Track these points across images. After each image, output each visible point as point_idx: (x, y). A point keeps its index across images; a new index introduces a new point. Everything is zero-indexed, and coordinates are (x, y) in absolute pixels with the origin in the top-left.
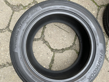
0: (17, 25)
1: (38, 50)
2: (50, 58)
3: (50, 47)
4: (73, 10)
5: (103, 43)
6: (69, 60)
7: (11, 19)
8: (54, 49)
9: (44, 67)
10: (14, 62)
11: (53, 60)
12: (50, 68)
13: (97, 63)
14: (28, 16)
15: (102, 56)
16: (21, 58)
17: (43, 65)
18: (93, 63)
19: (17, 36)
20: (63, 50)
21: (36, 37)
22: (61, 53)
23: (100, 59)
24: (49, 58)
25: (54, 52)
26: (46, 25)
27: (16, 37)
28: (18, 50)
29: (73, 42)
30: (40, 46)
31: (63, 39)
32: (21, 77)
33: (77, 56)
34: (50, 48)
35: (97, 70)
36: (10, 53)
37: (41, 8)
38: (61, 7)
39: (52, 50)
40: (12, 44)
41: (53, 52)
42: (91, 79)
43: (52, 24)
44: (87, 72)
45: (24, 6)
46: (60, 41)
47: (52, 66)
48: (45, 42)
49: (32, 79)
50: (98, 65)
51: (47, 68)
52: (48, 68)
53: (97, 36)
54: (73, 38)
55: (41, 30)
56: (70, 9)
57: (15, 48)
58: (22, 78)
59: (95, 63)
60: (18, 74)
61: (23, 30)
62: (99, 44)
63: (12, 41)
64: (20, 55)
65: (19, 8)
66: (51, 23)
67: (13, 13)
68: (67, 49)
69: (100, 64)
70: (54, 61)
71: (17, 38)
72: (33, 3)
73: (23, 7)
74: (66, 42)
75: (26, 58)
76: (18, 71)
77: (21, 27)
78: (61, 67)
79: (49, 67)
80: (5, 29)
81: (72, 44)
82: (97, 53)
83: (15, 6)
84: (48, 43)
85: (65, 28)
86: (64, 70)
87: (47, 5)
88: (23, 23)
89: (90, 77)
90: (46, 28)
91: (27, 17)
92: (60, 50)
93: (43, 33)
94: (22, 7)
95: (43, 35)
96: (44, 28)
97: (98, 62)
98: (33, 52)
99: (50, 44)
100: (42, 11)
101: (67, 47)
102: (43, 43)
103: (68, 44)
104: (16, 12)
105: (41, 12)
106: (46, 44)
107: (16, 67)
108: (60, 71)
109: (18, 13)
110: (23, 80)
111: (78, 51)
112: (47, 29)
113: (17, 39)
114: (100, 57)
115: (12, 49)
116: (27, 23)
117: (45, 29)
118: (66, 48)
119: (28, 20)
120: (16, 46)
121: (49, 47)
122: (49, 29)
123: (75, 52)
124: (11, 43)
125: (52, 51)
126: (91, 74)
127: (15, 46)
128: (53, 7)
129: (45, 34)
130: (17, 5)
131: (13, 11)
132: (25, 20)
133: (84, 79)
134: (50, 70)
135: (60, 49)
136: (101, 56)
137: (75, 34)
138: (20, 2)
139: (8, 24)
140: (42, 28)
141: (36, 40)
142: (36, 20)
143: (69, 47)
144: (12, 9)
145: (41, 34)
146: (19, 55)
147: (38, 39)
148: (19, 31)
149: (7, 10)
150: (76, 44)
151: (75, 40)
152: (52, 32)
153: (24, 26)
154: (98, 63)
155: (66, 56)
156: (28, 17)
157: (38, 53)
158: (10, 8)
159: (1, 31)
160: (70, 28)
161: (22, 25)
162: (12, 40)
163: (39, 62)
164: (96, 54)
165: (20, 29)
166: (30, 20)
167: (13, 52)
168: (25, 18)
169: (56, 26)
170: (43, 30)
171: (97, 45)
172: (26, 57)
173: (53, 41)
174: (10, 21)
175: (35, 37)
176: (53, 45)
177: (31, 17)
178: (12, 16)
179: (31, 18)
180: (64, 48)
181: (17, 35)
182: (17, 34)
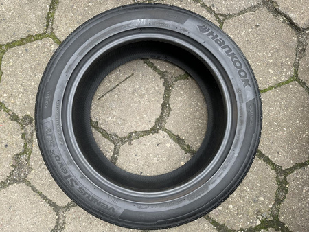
0: (66, 186)
1: (141, 163)
2: (170, 144)
3: (146, 131)
4: (85, 49)
5: (188, 18)
6: (193, 103)
7: (40, 194)
8: (154, 124)
9: (183, 164)
10: (143, 225)
11: (178, 139)
12: (192, 152)
13: (223, 51)
14: (56, 154)
15: (212, 33)
16: (140, 207)
17: (178, 166)
18: (218, 61)
19: (89, 196)
20: (165, 106)
21: (109, 155)
22: (169, 113)
23: (216, 41)
24: (168, 145)
25: (160, 128)
26: (91, 121)
27: (90, 198)
28: (121, 207)
29: (157, 75)
30: (134, 155)
31: (142, 96)
32: (179, 222)
33: (192, 82)
34: (147, 133)
35: (236, 58)
36: (119, 225)
37: (49, 119)
38: (67, 72)
39: (154, 130)
40: (102, 214)
41: (160, 131)
42: (248, 80)
43: (95, 103)
44: (232, 80)
45: (21, 150)
46: (142, 102)
47: (188, 146)
48: (129, 138)
49: (192, 201)
50: (226, 52)
51: (189, 159)
52: (188, 157)
53: (167, 22)
54: (150, 70)
55: (98, 136)
56: (80, 54)
57: (113, 211)
58: (183, 221)
59: (220, 54)
60: (170, 227)
61: (82, 177)
62: (186, 28)
63: (96, 211)
64: (132, 205)
65: (22, 166)
66: (91, 106)
67: (28, 184)
68: (167, 96)
69: (227, 46)
70: (181, 137)
71: (93, 198)
72: (23, 128)
73: (23, 154)
74: (151, 92)
75: (145, 196)
76: (164, 223)
77: (72, 180)
78: (199, 127)
79: (188, 155)
80: (59, 218)
81: (160, 78)
82: (201, 41)
83: (13, 171)
84: (136, 132)
85: (117, 79)
86: (208, 124)
87: (47, 102)
88: (66, 172)
89: (243, 81)
90: (97, 123)
91: (57, 158)
92: (162, 113)
93: (106, 135)
94: (22, 157)
95: (111, 135)
96: (95, 128)
97: (220, 49)
98: (139, 174)
99: (139, 129)
100: (57, 119)
101: (163, 93)
102: (130, 144)
103: (157, 88)
104: (30, 177)
105: (59, 121)
106: (135, 138)
107: (155, 224)
108: (207, 133)
109: (32, 172)
110: (187, 220)
111: (183, 73)
112: (100, 122)
113: (96, 198)
114: (213, 38)
115: (112, 219)
116: (70, 162)
117: (99, 126)
118: (164, 97)
119: (64, 159)
120: (110, 206)
121: (146, 135)
122: (103, 117)
123: (183, 81)
124: (100, 215)
125: (155, 132)
126: (240, 74)
127: (109, 209)
128: (57, 91)
129: (111, 131)
130: (13, 166)
131: (23, 181)
132: (62, 165)
133: (241, 95)
134: (196, 153)
135: (160, 111)
136: (211, 36)
137: (142, 61)
138: (9, 156)
139: (51, 205)
140: (94, 131)
141: (115, 158)
142: (72, 140)
143: (166, 89)
144: (18, 182)
145: (106, 140)
146: (133, 208)
147: (116, 152)
148: (80, 188)
149: (16, 195)
150: (165, 70)
151: (155, 69)
152: (114, 113)
153: (74, 172)
154: (223, 48)
155: (182, 104)
156: (58, 156)
157: (147, 164)
158: (13, 187)
159: (59, 227)
160: (121, 68)
161: (69, 176)
162: (94, 210)
163: (169, 171)
164: (203, 44)
165: (77, 184)
166: (67, 154)
167: (120, 217)
168: (56, 162)
169: (103, 97)
170: (100, 132)
171: (186, 33)
172: (142, 196)
173: (135, 120)
174: (44, 197)
175: (107, 156)
176: (144, 122)
177: (59, 149)
178: (33, 189)
179: (62, 150)
180: (162, 101)
181: (87, 195)
182: (84, 195)
